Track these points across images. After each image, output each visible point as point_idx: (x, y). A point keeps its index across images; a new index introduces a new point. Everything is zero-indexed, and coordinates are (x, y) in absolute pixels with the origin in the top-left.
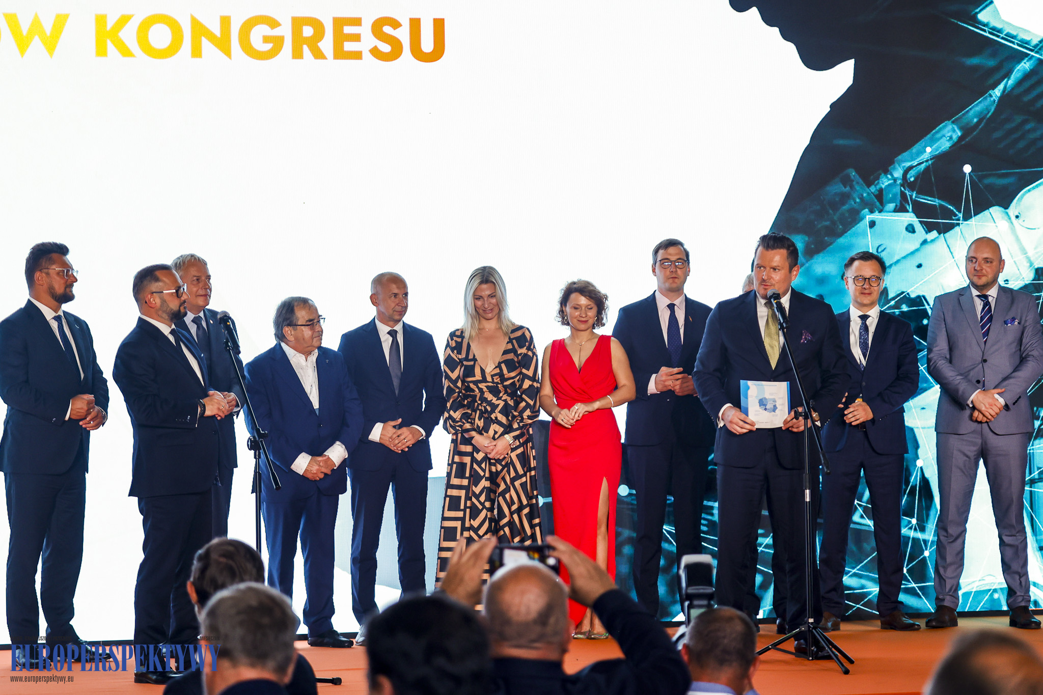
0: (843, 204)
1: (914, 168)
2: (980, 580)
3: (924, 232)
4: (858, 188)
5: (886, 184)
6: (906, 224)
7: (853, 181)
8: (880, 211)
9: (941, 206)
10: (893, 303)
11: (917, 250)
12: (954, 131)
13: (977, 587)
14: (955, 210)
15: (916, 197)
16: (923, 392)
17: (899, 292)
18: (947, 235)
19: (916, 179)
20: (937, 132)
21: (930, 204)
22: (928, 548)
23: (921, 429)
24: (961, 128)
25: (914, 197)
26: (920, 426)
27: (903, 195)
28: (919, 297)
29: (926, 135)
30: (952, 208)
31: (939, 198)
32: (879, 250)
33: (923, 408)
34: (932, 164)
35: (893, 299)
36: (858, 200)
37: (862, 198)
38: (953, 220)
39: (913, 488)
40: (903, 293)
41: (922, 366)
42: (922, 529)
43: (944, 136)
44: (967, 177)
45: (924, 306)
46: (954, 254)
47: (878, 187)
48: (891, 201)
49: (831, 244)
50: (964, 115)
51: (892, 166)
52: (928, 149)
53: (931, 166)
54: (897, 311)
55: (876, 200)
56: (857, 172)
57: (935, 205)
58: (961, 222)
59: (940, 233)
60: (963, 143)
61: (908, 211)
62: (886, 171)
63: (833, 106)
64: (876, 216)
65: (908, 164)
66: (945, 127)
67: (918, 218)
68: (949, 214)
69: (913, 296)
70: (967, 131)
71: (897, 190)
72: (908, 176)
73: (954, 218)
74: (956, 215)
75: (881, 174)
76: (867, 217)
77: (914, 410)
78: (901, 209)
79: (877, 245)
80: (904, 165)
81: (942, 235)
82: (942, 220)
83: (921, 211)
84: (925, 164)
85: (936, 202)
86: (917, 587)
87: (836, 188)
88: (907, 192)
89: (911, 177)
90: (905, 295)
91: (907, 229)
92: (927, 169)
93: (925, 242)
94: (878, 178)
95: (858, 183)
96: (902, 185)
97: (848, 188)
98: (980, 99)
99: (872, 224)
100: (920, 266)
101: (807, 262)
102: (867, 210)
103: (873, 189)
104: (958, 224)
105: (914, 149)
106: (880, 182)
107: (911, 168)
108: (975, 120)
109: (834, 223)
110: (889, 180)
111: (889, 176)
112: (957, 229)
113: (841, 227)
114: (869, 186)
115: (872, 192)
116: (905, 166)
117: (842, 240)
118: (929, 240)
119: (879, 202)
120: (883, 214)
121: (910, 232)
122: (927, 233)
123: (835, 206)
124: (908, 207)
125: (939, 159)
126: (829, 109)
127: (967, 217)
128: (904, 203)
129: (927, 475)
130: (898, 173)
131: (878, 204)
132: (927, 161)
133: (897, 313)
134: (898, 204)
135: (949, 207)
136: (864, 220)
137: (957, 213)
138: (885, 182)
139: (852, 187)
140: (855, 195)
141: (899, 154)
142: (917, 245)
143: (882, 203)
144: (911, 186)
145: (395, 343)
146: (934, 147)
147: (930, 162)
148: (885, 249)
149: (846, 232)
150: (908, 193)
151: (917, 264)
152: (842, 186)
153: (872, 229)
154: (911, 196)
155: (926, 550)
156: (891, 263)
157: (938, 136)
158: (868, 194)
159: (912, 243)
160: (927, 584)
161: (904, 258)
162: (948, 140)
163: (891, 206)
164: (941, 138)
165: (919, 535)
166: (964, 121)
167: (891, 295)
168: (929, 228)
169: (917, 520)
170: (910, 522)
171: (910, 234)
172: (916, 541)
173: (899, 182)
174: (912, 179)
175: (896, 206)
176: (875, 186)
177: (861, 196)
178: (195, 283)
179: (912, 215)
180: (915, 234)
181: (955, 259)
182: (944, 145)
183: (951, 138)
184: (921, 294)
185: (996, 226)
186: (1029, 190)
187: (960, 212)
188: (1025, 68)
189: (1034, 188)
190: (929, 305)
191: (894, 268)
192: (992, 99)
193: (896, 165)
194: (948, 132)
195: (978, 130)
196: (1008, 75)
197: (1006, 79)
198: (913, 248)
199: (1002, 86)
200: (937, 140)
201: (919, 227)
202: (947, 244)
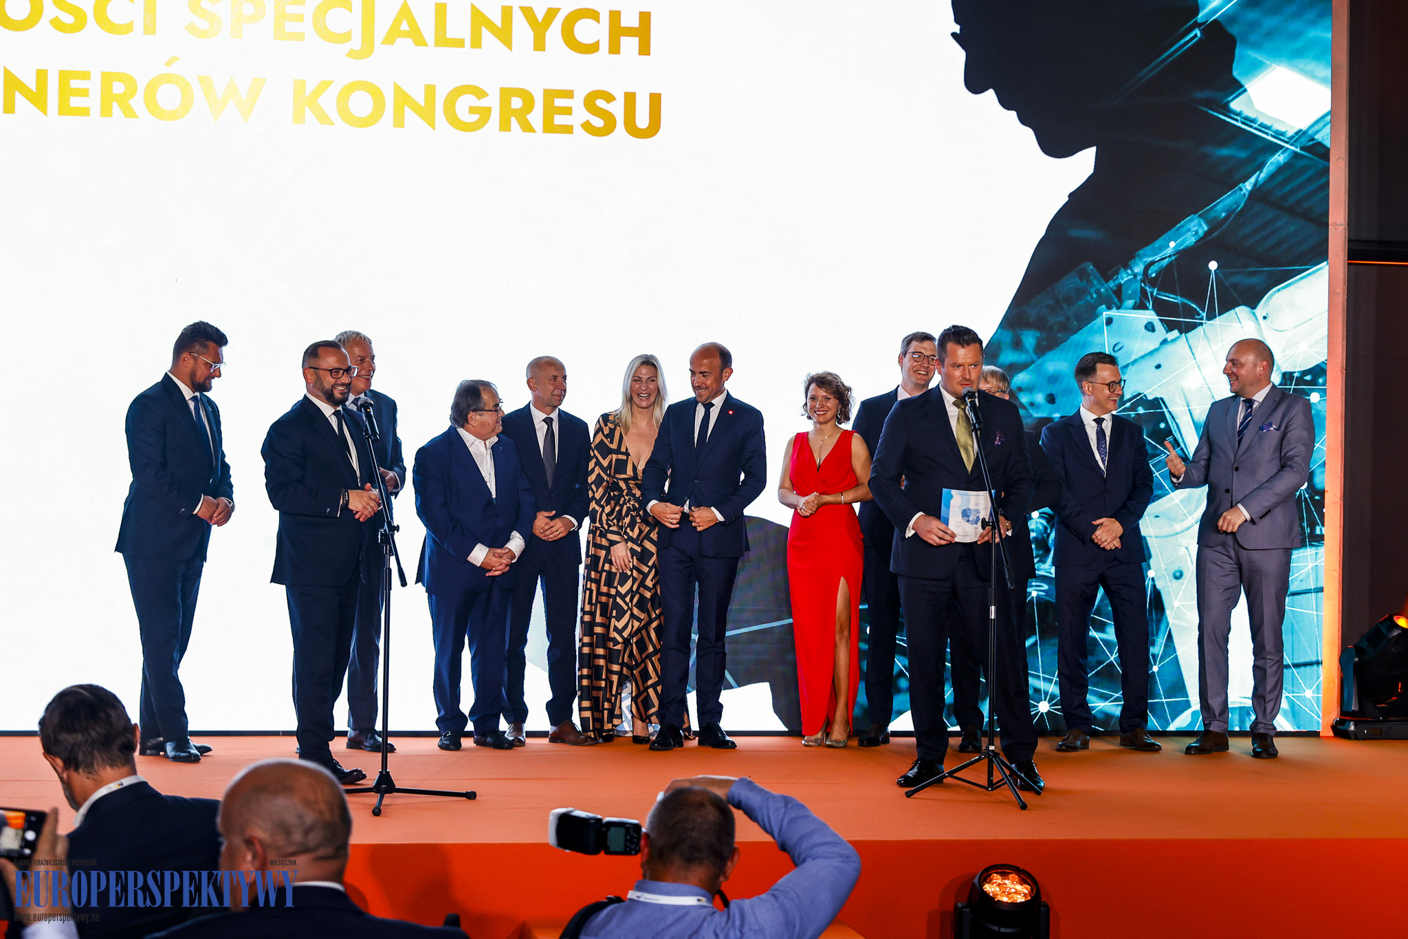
0: (1078, 299)
1: (1156, 264)
3: (1165, 332)
4: (1095, 283)
5: (1126, 279)
6: (1145, 323)
7: (1090, 275)
8: (1118, 308)
9: (1184, 304)
10: (1128, 405)
11: (1156, 350)
12: (1201, 226)
14: (1198, 309)
15: (1157, 294)
16: (1157, 500)
17: (1135, 394)
18: (1190, 335)
19: (1158, 274)
20: (1182, 226)
21: (1172, 302)
22: (1158, 663)
23: (1154, 539)
24: (1207, 222)
25: (1155, 294)
26: (1152, 535)
27: (1143, 291)
28: (1156, 399)
29: (1170, 229)
30: (1195, 306)
31: (1182, 296)
32: (1116, 349)
33: (1157, 516)
34: (1175, 259)
35: (1129, 400)
36: (1095, 296)
37: (1098, 292)
38: (1196, 319)
40: (1140, 394)
41: (1157, 472)
43: (1189, 230)
44: (1213, 276)
45: (1162, 408)
46: (1195, 356)
47: (1117, 282)
48: (1130, 298)
49: (1065, 341)
50: (1211, 208)
51: (1132, 261)
52: (1172, 244)
53: (1174, 262)
54: (1132, 414)
55: (1114, 296)
56: (1094, 266)
57: (1176, 303)
58: (1204, 321)
59: (1181, 333)
60: (1209, 238)
61: (1147, 309)
62: (1126, 266)
63: (1070, 196)
64: (1113, 313)
65: (1151, 259)
66: (1191, 220)
67: (1158, 315)
68: (1192, 313)
69: (1150, 398)
70: (1214, 225)
71: (1137, 286)
72: (1150, 272)
73: (1197, 317)
74: (1199, 314)
75: (1120, 269)
76: (1104, 313)
78: (1141, 306)
79: (1115, 343)
80: (1145, 260)
81: (1184, 334)
82: (1184, 318)
83: (1161, 308)
84: (1167, 259)
85: (1178, 300)
87: (1070, 282)
88: (1147, 288)
89: (1152, 273)
90: (1141, 397)
91: (1146, 327)
92: (1170, 264)
93: (1165, 342)
94: (1117, 273)
95: (1095, 278)
96: (1142, 281)
97: (1085, 283)
98: (1230, 193)
99: (1109, 321)
100: (1158, 367)
102: (1104, 306)
103: (1111, 284)
104: (1201, 324)
105: (1157, 244)
106: (1120, 277)
107: (1153, 263)
108: (1223, 215)
109: (1068, 319)
110: (1129, 275)
111: (1129, 271)
112: (1200, 329)
113: (1075, 323)
114: (1107, 281)
115: (1110, 288)
116: (1146, 261)
117: (1076, 337)
118: (1169, 340)
119: (1116, 298)
120: (1120, 310)
121: (1149, 330)
122: (1167, 332)
123: (1069, 300)
124: (1148, 304)
125: (1182, 254)
126: (1066, 200)
127: (1211, 317)
128: (1143, 300)
129: (1158, 587)
130: (1139, 269)
131: (1116, 300)
132: (1170, 256)
133: (1133, 416)
134: (1138, 301)
135: (1192, 305)
136: (1101, 317)
137: (1200, 312)
138: (1124, 277)
139: (1089, 282)
140: (1092, 290)
141: (1141, 248)
142: (1157, 345)
143: (1121, 300)
144: (1153, 282)
145: (550, 432)
146: (1178, 242)
147: (1173, 258)
148: (1122, 348)
149: (1081, 329)
150: (1149, 290)
151: (1156, 365)
152: (1078, 280)
153: (1109, 327)
154: (1152, 293)
155: (1155, 664)
157: (1185, 229)
158: (1106, 290)
159: (1152, 341)
160: (1155, 701)
161: (1142, 357)
162: (1194, 235)
163: (1131, 302)
164: (1186, 232)
166: (1212, 214)
167: (1127, 397)
168: (1170, 327)
171: (1149, 332)
173: (1139, 278)
174: (1154, 275)
175: (1136, 302)
176: (1114, 281)
177: (1097, 291)
179: (1153, 313)
180: (1155, 333)
181: (1197, 360)
182: (1190, 240)
183: (1197, 232)
184: (1159, 396)
185: (1242, 327)
186: (1279, 290)
187: (1203, 311)
188: (1278, 161)
189: (1284, 288)
190: (1167, 408)
191: (1130, 367)
192: (1242, 193)
193: (1137, 259)
194: (1194, 226)
195: (1225, 226)
196: (1260, 167)
197: (1258, 173)
198: (1151, 348)
199: (1253, 180)
200: (1182, 235)
201: (1159, 326)
202: (1189, 344)
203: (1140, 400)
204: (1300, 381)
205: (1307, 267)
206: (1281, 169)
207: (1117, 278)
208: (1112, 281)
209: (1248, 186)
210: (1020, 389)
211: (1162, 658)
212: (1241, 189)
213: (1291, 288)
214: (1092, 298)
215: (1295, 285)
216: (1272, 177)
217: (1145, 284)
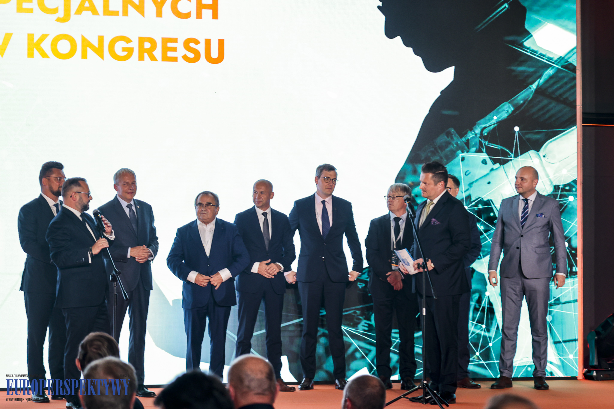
0: (447, 147)
1: (487, 128)
2: (520, 360)
3: (492, 164)
4: (455, 138)
6: (482, 159)
7: (452, 134)
8: (468, 152)
9: (502, 150)
10: (474, 203)
11: (488, 174)
13: (519, 364)
14: (509, 152)
15: (488, 144)
17: (477, 198)
18: (505, 165)
19: (488, 133)
20: (500, 108)
21: (495, 148)
22: (492, 341)
24: (513, 106)
27: (481, 143)
28: (488, 200)
29: (493, 110)
30: (507, 150)
31: (501, 145)
32: (467, 174)
34: (497, 126)
36: (455, 145)
37: (457, 144)
38: (508, 157)
39: (484, 308)
40: (480, 198)
42: (488, 330)
43: (504, 110)
44: (517, 134)
45: (491, 205)
46: (508, 177)
47: (466, 138)
48: (474, 146)
50: (515, 98)
51: (475, 127)
52: (495, 118)
54: (476, 208)
55: (465, 146)
56: (455, 130)
57: (498, 149)
59: (500, 165)
60: (515, 114)
61: (482, 152)
62: (471, 130)
63: (442, 92)
64: (465, 155)
65: (483, 126)
68: (506, 154)
69: (485, 200)
70: (517, 107)
71: (477, 140)
72: (484, 132)
73: (509, 156)
74: (510, 155)
75: (468, 131)
77: (484, 264)
78: (479, 151)
79: (466, 171)
80: (481, 126)
81: (502, 166)
82: (502, 157)
83: (490, 152)
85: (499, 147)
86: (485, 363)
88: (482, 141)
89: (485, 133)
90: (481, 200)
91: (482, 162)
92: (494, 128)
93: (492, 170)
94: (466, 133)
95: (455, 136)
96: (480, 137)
97: (449, 139)
98: (524, 90)
99: (463, 159)
100: (489, 183)
103: (464, 139)
104: (511, 160)
105: (487, 117)
106: (468, 135)
107: (485, 128)
108: (522, 102)
109: (441, 158)
110: (473, 134)
111: (473, 132)
112: (510, 162)
113: (445, 160)
114: (461, 137)
115: (463, 141)
118: (494, 169)
121: (484, 164)
122: (493, 164)
123: (442, 148)
124: (483, 150)
125: (501, 123)
126: (440, 94)
127: (516, 156)
128: (481, 147)
129: (491, 301)
130: (478, 131)
131: (466, 148)
132: (494, 124)
134: (478, 148)
136: (459, 157)
138: (470, 135)
139: (452, 138)
140: (454, 143)
141: (479, 120)
143: (469, 148)
144: (485, 138)
146: (498, 116)
147: (496, 125)
150: (483, 142)
152: (446, 137)
154: (485, 144)
155: (490, 342)
156: (473, 181)
157: (500, 110)
158: (461, 142)
159: (485, 170)
161: (481, 178)
162: (506, 113)
163: (474, 149)
164: (502, 111)
165: (487, 334)
166: (515, 102)
167: (473, 199)
168: (495, 161)
170: (481, 327)
172: (485, 337)
173: (478, 135)
174: (486, 134)
175: (477, 149)
177: (457, 143)
179: (486, 154)
180: (487, 165)
181: (509, 179)
182: (504, 115)
183: (508, 111)
184: (490, 198)
185: (532, 161)
186: (551, 142)
187: (512, 153)
188: (549, 73)
189: (554, 140)
190: (494, 205)
191: (474, 184)
192: (531, 90)
193: (477, 126)
194: (506, 108)
195: (523, 108)
196: (540, 77)
197: (539, 79)
198: (485, 173)
199: (536, 83)
200: (500, 113)
201: (489, 161)
202: (505, 171)
203: (481, 202)
204: (563, 190)
205: (564, 129)
206: (551, 77)
207: (467, 136)
208: (464, 138)
209: (534, 86)
210: (417, 196)
211: (494, 339)
212: (530, 88)
213: (558, 140)
214: (454, 147)
215: (560, 139)
216: (546, 82)
217: (481, 139)
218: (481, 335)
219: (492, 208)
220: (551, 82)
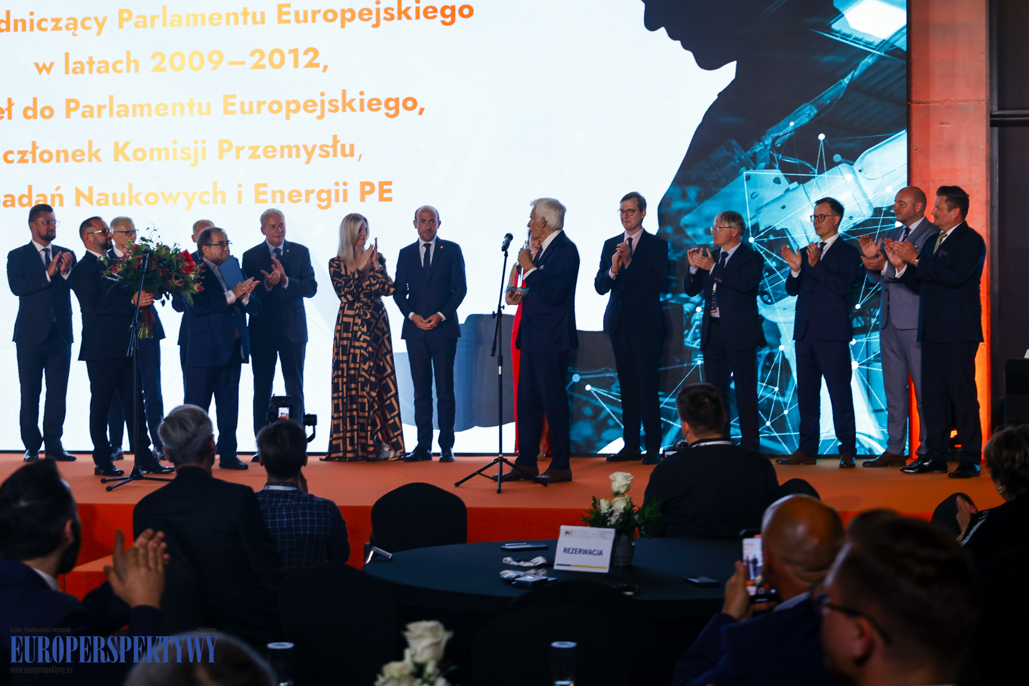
0: (726, 163)
1: (781, 138)
2: (826, 432)
3: (787, 183)
4: (738, 152)
5: (759, 149)
6: (774, 178)
7: (733, 147)
8: (754, 169)
9: (801, 164)
10: (762, 234)
11: (782, 196)
12: (812, 110)
13: (824, 437)
14: (811, 167)
15: (782, 158)
17: (768, 226)
18: (806, 184)
19: (782, 145)
20: (799, 111)
21: (792, 163)
22: (787, 408)
23: (783, 324)
24: (817, 108)
25: (780, 158)
26: (782, 321)
27: (772, 157)
28: (782, 230)
29: (790, 113)
30: (809, 165)
31: (799, 159)
32: (753, 196)
33: (785, 309)
34: (794, 134)
35: (763, 231)
36: (737, 161)
37: (740, 159)
38: (810, 174)
39: (777, 366)
40: (770, 227)
42: (783, 395)
43: (804, 114)
44: (822, 144)
45: (786, 236)
46: (810, 199)
47: (753, 151)
48: (763, 161)
49: (716, 192)
50: (820, 98)
51: (764, 137)
52: (792, 124)
55: (751, 161)
56: (737, 141)
57: (796, 164)
58: (816, 175)
59: (799, 184)
60: (819, 118)
61: (774, 168)
62: (759, 140)
63: (719, 95)
64: (751, 172)
65: (776, 135)
66: (805, 107)
67: (783, 173)
68: (808, 170)
69: (778, 229)
70: (822, 109)
71: (767, 154)
72: (776, 143)
73: (811, 172)
74: (812, 171)
75: (755, 142)
76: (744, 173)
77: (778, 310)
78: (770, 167)
79: (752, 193)
80: (773, 135)
81: (801, 185)
82: (802, 174)
83: (784, 168)
84: (788, 135)
85: (798, 162)
86: (779, 436)
87: (721, 153)
88: (774, 154)
89: (778, 144)
90: (772, 229)
91: (774, 181)
92: (791, 137)
93: (788, 190)
94: (753, 145)
95: (737, 149)
96: (771, 150)
97: (730, 153)
98: (833, 86)
99: (748, 178)
100: (783, 207)
101: (699, 205)
102: (744, 168)
103: (749, 153)
104: (814, 177)
105: (781, 124)
106: (755, 148)
107: (778, 137)
108: (829, 102)
109: (719, 178)
110: (762, 146)
111: (762, 144)
112: (813, 180)
113: (724, 180)
114: (746, 150)
115: (748, 155)
116: (773, 137)
117: (725, 190)
118: (791, 189)
119: (753, 162)
120: (756, 170)
121: (776, 183)
122: (790, 183)
123: (720, 165)
124: (775, 165)
125: (798, 130)
126: (716, 97)
127: (821, 172)
128: (772, 162)
129: (787, 356)
130: (768, 142)
132: (790, 132)
133: (766, 241)
134: (768, 163)
135: (807, 164)
136: (742, 175)
137: (813, 169)
138: (758, 148)
139: (733, 152)
140: (736, 157)
141: (770, 127)
142: (781, 192)
143: (756, 163)
144: (778, 150)
146: (796, 122)
147: (793, 133)
148: (757, 196)
149: (728, 184)
150: (775, 155)
151: (781, 206)
152: (725, 151)
153: (748, 182)
154: (778, 158)
155: (786, 409)
156: (762, 205)
157: (799, 114)
158: (745, 157)
159: (778, 191)
160: (786, 434)
161: (772, 201)
162: (807, 117)
163: (763, 165)
164: (801, 115)
165: (781, 399)
166: (820, 102)
167: (761, 228)
168: (791, 180)
169: (779, 388)
170: (773, 390)
171: (777, 184)
172: (778, 403)
173: (769, 147)
174: (779, 145)
175: (766, 165)
176: (751, 151)
178: (272, 228)
179: (779, 171)
180: (781, 185)
182: (805, 120)
183: (809, 115)
184: (784, 227)
185: (844, 178)
186: (870, 152)
187: (815, 168)
188: (868, 62)
189: (874, 150)
190: (790, 235)
191: (764, 209)
192: (842, 86)
193: (767, 136)
194: (807, 111)
195: (831, 109)
196: (855, 68)
197: (853, 71)
198: (779, 194)
199: (849, 76)
200: (799, 117)
201: (783, 180)
202: (805, 191)
203: (773, 231)
204: (887, 213)
205: (888, 135)
206: (870, 68)
207: (753, 149)
208: (749, 151)
209: (846, 81)
210: (686, 226)
211: (791, 405)
212: (841, 84)
213: (879, 149)
214: (735, 163)
215: (883, 147)
216: (864, 73)
217: (773, 152)
218: (772, 400)
219: (787, 239)
220: (870, 74)
